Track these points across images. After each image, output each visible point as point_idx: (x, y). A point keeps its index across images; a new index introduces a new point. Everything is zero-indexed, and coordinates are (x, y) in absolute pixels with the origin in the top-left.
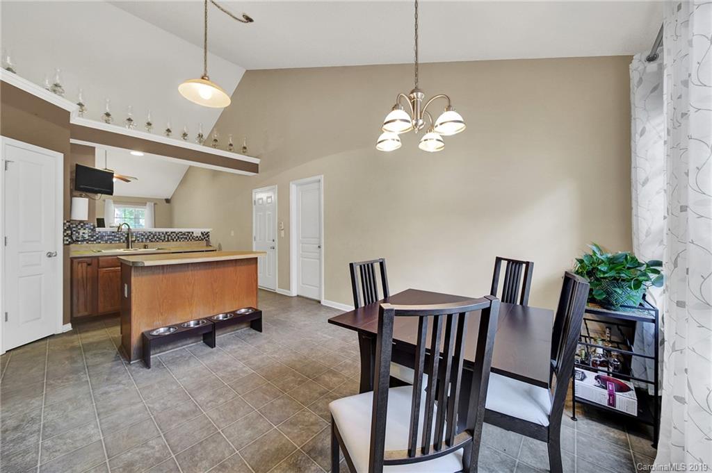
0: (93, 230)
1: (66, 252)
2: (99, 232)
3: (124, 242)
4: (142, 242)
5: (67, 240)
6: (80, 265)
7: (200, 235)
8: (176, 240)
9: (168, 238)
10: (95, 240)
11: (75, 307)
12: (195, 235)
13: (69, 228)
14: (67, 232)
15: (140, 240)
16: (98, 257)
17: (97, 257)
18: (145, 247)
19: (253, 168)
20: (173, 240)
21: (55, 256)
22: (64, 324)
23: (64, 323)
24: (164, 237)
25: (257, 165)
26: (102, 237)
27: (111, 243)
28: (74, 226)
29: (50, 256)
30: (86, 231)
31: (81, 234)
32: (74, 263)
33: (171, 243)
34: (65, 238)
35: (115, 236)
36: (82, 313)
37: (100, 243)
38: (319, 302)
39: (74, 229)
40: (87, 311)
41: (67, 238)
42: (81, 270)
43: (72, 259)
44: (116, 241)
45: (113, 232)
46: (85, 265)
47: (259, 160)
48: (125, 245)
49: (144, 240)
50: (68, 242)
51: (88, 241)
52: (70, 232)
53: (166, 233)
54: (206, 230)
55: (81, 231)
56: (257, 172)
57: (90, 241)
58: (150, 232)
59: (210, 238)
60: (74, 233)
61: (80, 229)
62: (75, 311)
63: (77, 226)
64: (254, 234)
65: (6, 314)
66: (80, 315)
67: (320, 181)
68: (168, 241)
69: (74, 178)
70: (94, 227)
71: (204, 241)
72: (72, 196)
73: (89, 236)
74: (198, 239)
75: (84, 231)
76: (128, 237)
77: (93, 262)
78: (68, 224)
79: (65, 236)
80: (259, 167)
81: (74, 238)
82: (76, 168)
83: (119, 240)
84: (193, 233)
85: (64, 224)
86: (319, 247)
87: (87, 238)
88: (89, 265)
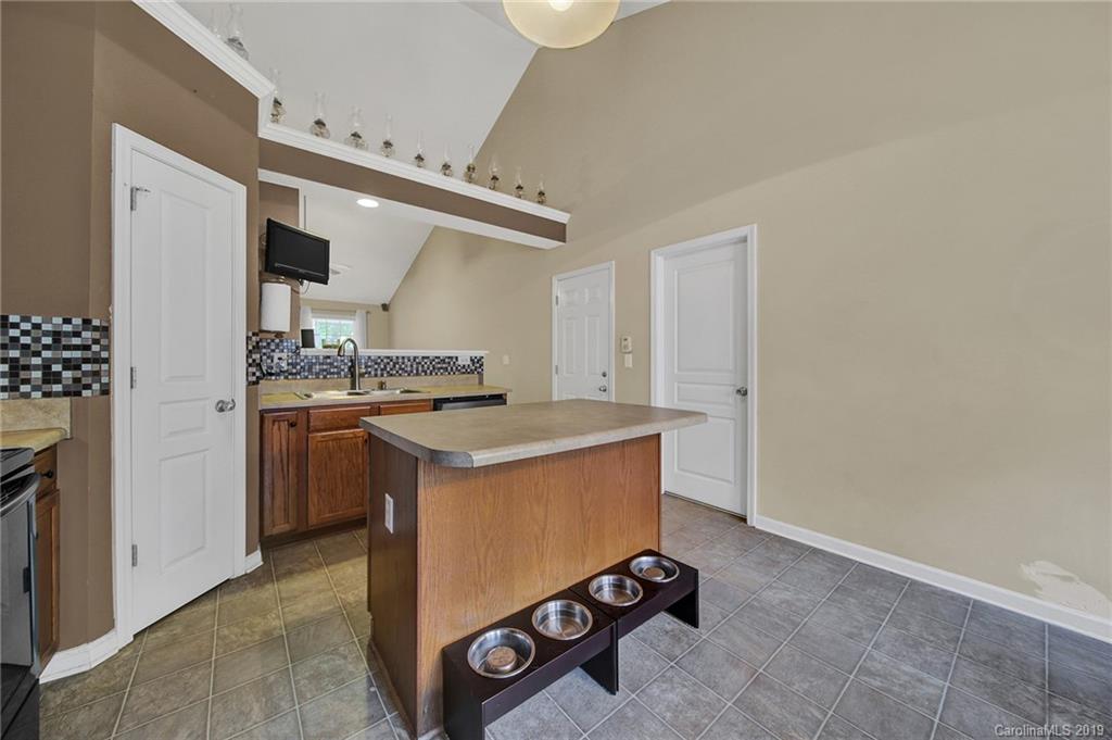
0: (296, 352)
1: (251, 399)
2: (306, 357)
3: (346, 377)
4: (376, 375)
5: (254, 374)
6: (276, 426)
7: (469, 362)
8: (431, 374)
9: (417, 370)
10: (298, 373)
11: (267, 513)
12: (460, 362)
13: (257, 347)
14: (254, 356)
15: (373, 373)
16: (308, 408)
17: (307, 410)
18: (382, 386)
19: (556, 231)
20: (426, 372)
21: (231, 409)
22: (247, 555)
23: (248, 552)
24: (412, 366)
25: (565, 225)
26: (311, 366)
27: (325, 377)
28: (265, 344)
29: (221, 410)
30: (284, 355)
31: (276, 360)
32: (266, 421)
33: (423, 378)
34: (250, 369)
35: (331, 364)
36: (281, 528)
37: (306, 378)
38: (744, 520)
39: (264, 351)
40: (288, 522)
41: (254, 370)
42: (279, 436)
43: (263, 413)
44: (333, 373)
45: (329, 357)
46: (284, 425)
47: (568, 215)
48: (348, 381)
49: (379, 372)
50: (254, 379)
51: (287, 374)
52: (258, 356)
53: (415, 358)
54: (478, 353)
55: (276, 355)
56: (564, 241)
57: (291, 374)
58: (388, 358)
59: (484, 367)
60: (264, 357)
61: (273, 351)
62: (267, 522)
63: (269, 344)
64: (555, 362)
65: (134, 548)
66: (276, 531)
67: (744, 240)
68: (417, 374)
69: (264, 248)
70: (297, 348)
71: (476, 375)
72: (262, 281)
73: (288, 364)
74: (465, 370)
75: (280, 355)
76: (353, 366)
77: (299, 419)
78: (254, 338)
79: (250, 365)
80: (567, 227)
81: (264, 368)
82: (268, 228)
83: (339, 373)
84: (457, 358)
85: (248, 338)
86: (743, 393)
87: (286, 369)
88: (292, 425)
